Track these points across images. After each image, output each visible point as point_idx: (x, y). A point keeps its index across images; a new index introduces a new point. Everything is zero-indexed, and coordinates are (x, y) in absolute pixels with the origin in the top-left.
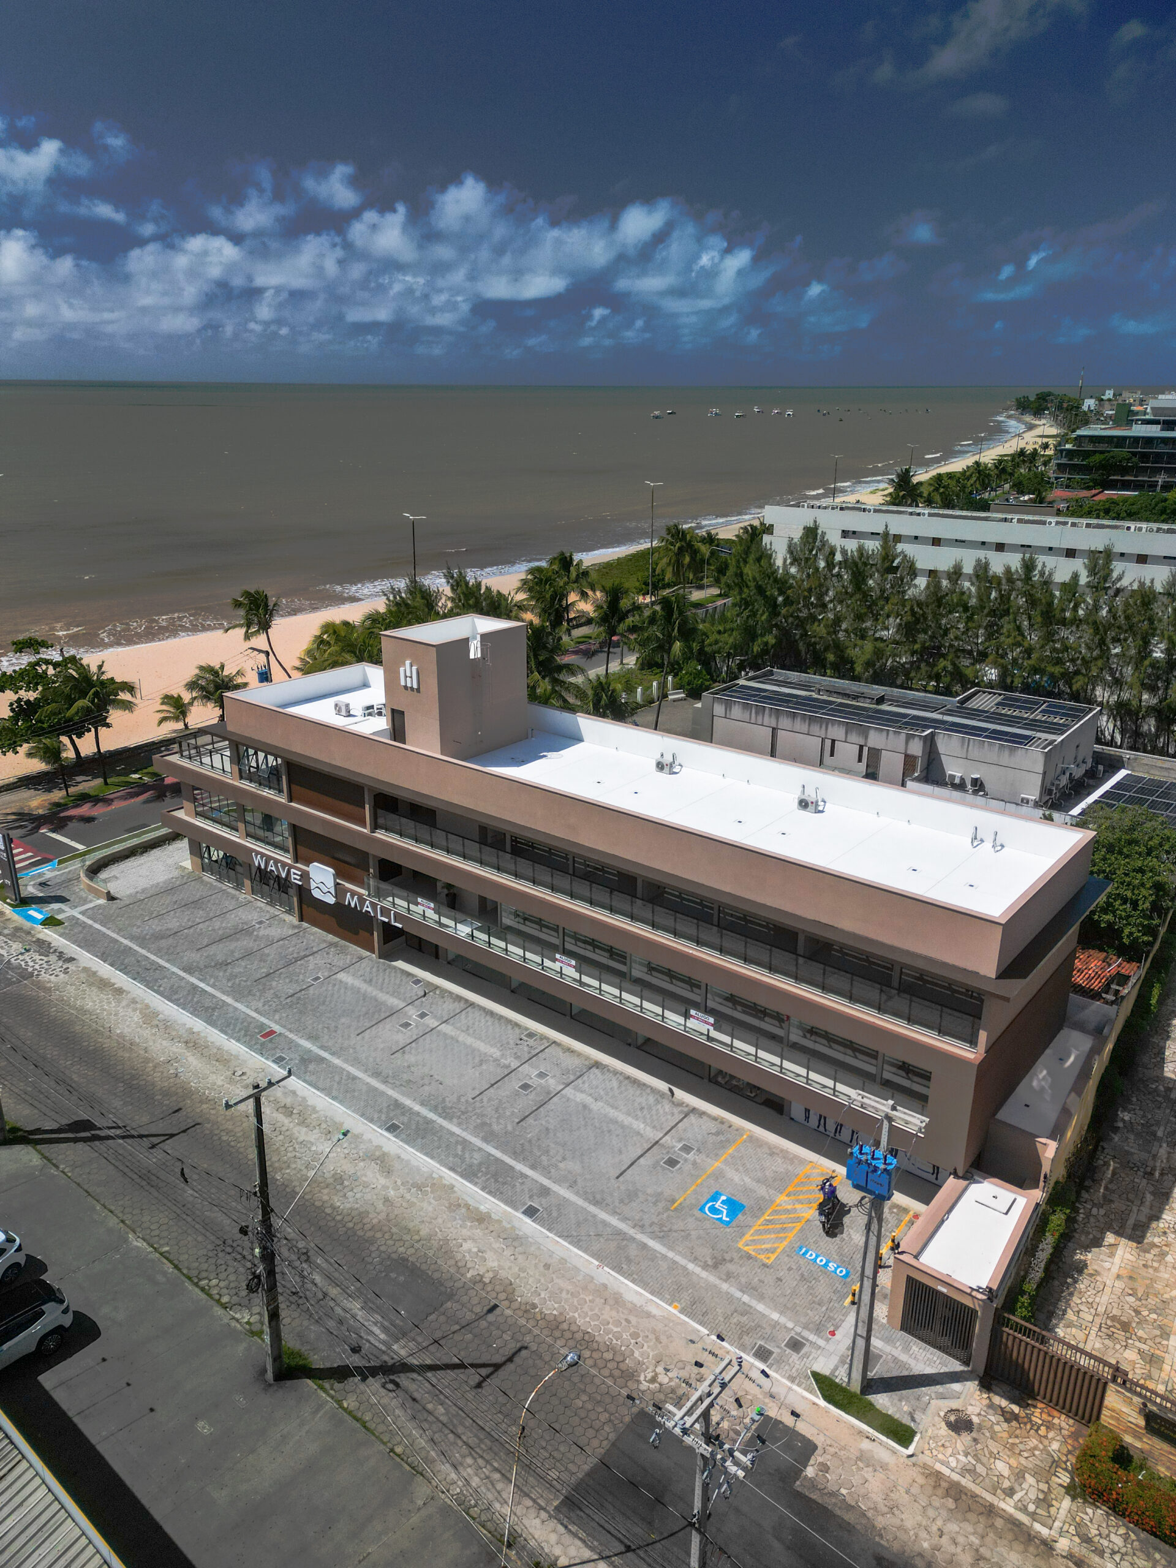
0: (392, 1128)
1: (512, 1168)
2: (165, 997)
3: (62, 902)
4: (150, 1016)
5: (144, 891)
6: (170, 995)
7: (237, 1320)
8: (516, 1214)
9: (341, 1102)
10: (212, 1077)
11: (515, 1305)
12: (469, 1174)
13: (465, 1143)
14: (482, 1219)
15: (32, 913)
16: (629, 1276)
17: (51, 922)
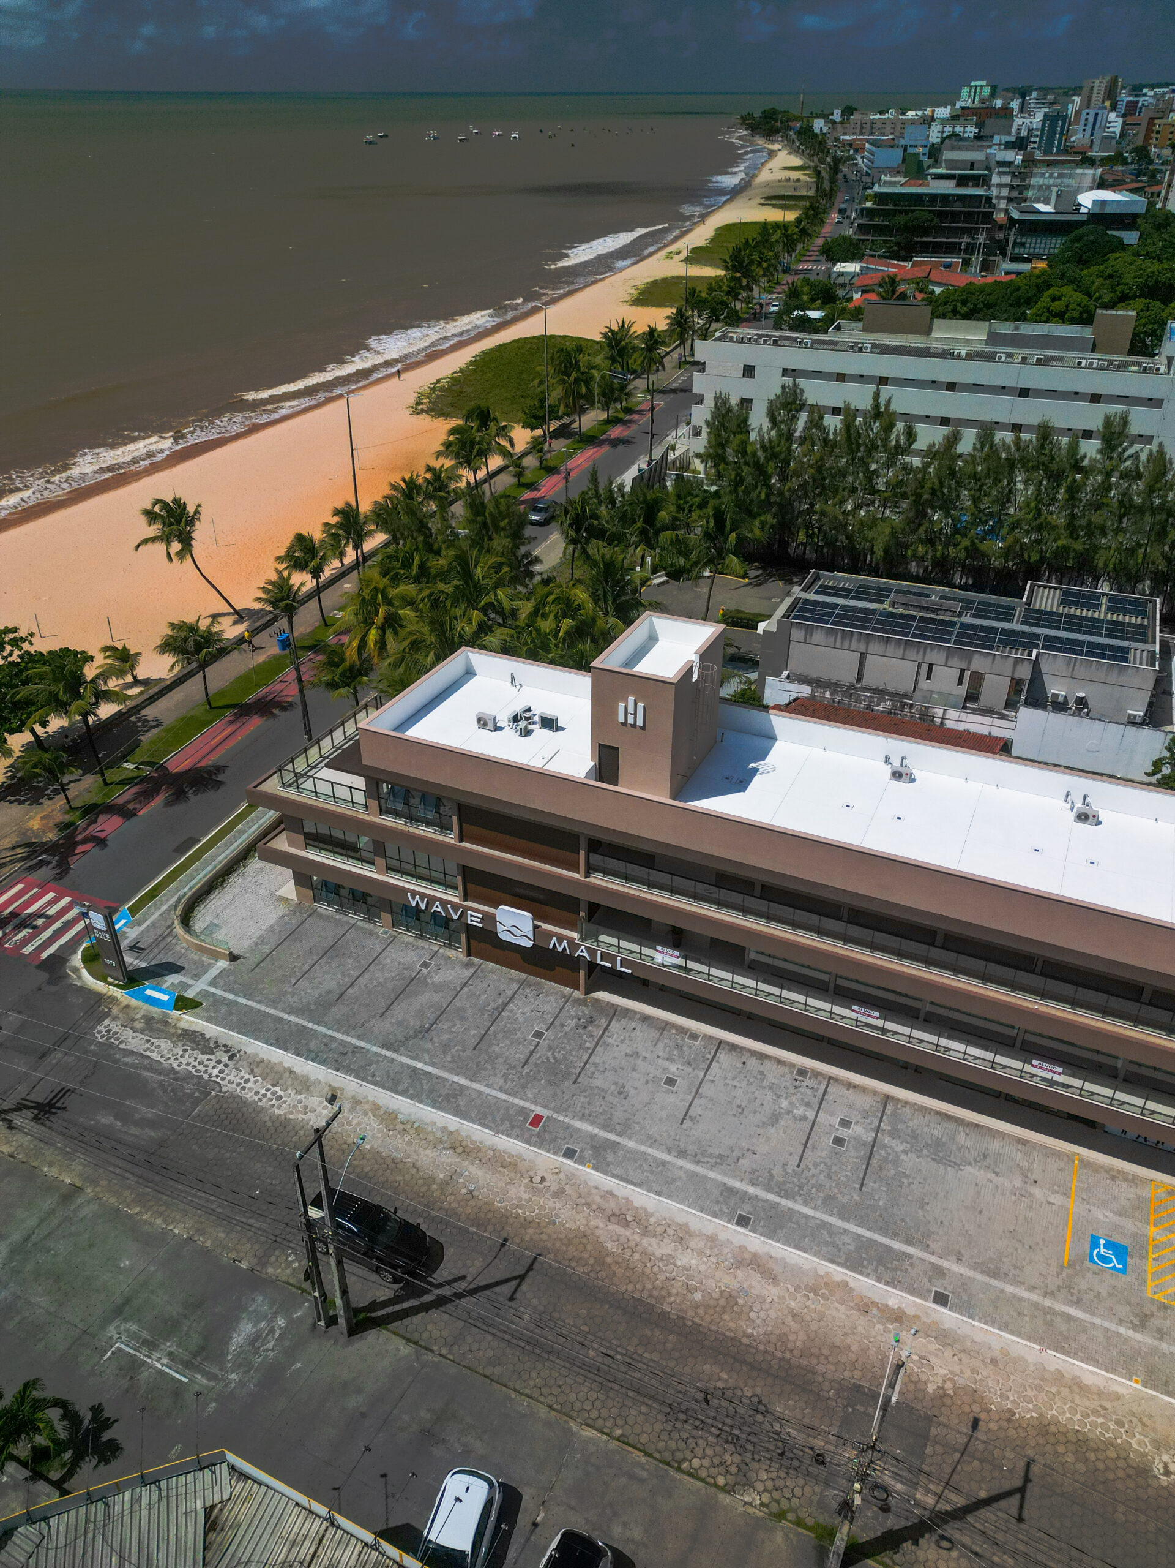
0: (743, 1221)
1: (890, 1249)
2: (388, 1089)
3: (177, 972)
4: (389, 1118)
5: (262, 940)
6: (393, 1085)
7: (750, 1504)
8: (927, 1304)
9: (669, 1197)
10: (513, 1192)
11: (995, 1417)
12: (855, 1264)
13: (824, 1225)
14: (898, 1317)
15: (149, 992)
16: (1075, 1355)
17: (183, 1003)
